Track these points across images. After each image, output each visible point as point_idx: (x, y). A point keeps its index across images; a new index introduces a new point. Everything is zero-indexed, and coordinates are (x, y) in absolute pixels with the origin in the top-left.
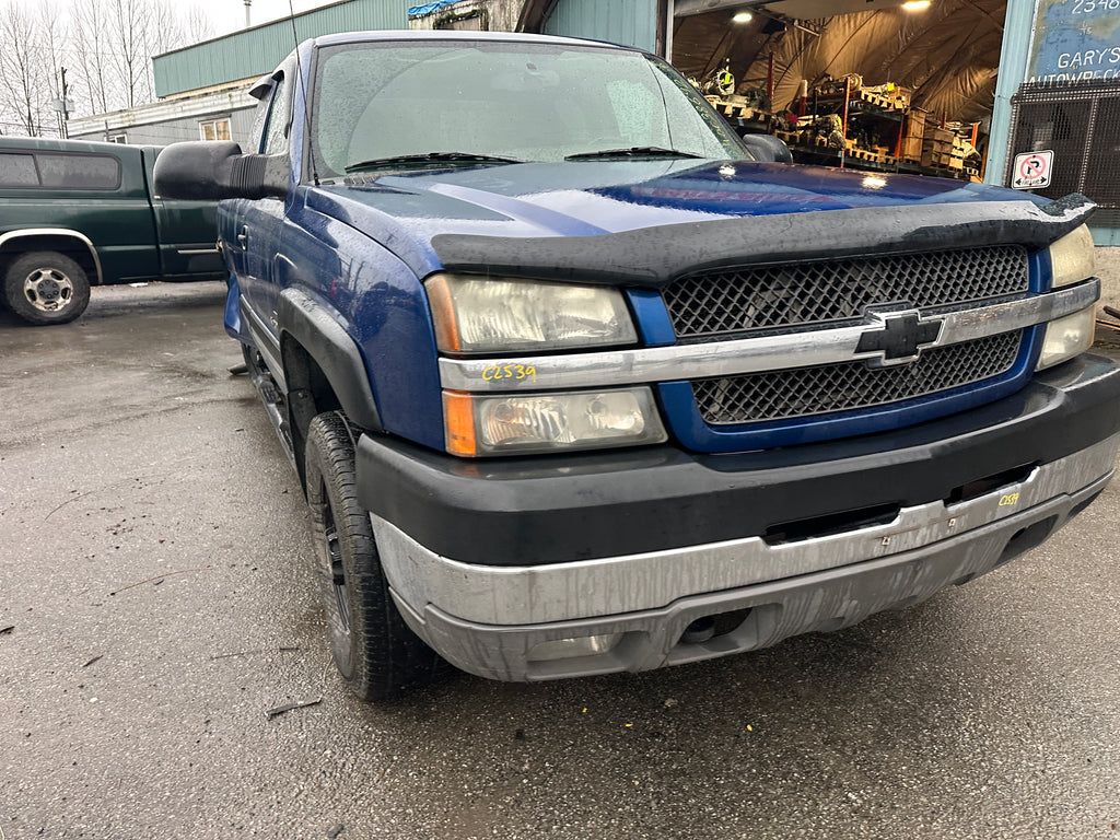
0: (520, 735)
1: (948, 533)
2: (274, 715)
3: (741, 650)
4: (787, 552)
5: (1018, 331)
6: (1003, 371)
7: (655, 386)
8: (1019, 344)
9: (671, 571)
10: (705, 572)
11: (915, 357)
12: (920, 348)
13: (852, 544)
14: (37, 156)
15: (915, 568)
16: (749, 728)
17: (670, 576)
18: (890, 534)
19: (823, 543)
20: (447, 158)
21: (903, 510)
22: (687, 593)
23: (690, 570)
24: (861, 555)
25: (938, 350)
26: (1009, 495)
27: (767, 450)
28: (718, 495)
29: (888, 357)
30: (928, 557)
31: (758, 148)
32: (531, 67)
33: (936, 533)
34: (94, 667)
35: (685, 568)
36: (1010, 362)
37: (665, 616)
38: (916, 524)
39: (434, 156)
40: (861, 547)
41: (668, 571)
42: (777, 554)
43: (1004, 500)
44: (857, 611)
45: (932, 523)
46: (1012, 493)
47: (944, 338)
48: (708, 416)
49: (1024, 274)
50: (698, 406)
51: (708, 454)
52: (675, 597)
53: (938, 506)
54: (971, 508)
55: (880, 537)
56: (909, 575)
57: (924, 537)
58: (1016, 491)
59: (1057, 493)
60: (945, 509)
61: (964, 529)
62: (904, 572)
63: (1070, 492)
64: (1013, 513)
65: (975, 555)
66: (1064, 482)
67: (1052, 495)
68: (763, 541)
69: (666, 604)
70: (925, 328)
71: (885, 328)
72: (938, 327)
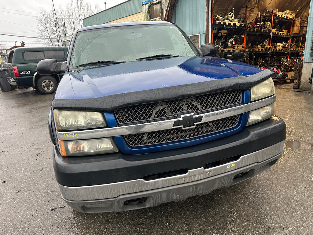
0: (108, 221)
1: (208, 176)
2: (52, 210)
3: (146, 207)
4: (151, 182)
5: (238, 115)
6: (233, 127)
7: (112, 137)
8: (239, 118)
9: (116, 188)
10: (127, 188)
11: (194, 127)
12: (195, 124)
13: (173, 180)
14: (44, 52)
15: (196, 187)
16: (167, 224)
17: (116, 189)
18: (185, 177)
19: (163, 180)
20: (102, 62)
21: (189, 170)
22: (122, 194)
23: (122, 188)
24: (177, 183)
25: (202, 124)
26: (231, 165)
27: (149, 153)
28: (127, 168)
29: (184, 127)
30: (200, 184)
31: (205, 48)
32: (133, 33)
33: (202, 176)
34: (19, 193)
35: (120, 187)
36: (236, 124)
37: (116, 200)
38: (194, 174)
39: (99, 62)
40: (176, 181)
41: (115, 189)
42: (149, 183)
43: (229, 166)
44: (181, 197)
45: (200, 174)
46: (232, 164)
47: (204, 121)
48: (131, 144)
49: (240, 98)
50: (128, 142)
51: (131, 155)
52: (119, 195)
53: (202, 169)
54: (215, 169)
55: (182, 178)
56: (194, 188)
57: (198, 178)
58: (233, 164)
59: (253, 163)
60: (205, 170)
61: (214, 175)
62: (192, 187)
63: (259, 162)
64: (234, 169)
65: (221, 182)
66: (255, 159)
67: (250, 163)
68: (144, 180)
69: (117, 196)
70: (196, 118)
71: (182, 119)
72: (201, 118)
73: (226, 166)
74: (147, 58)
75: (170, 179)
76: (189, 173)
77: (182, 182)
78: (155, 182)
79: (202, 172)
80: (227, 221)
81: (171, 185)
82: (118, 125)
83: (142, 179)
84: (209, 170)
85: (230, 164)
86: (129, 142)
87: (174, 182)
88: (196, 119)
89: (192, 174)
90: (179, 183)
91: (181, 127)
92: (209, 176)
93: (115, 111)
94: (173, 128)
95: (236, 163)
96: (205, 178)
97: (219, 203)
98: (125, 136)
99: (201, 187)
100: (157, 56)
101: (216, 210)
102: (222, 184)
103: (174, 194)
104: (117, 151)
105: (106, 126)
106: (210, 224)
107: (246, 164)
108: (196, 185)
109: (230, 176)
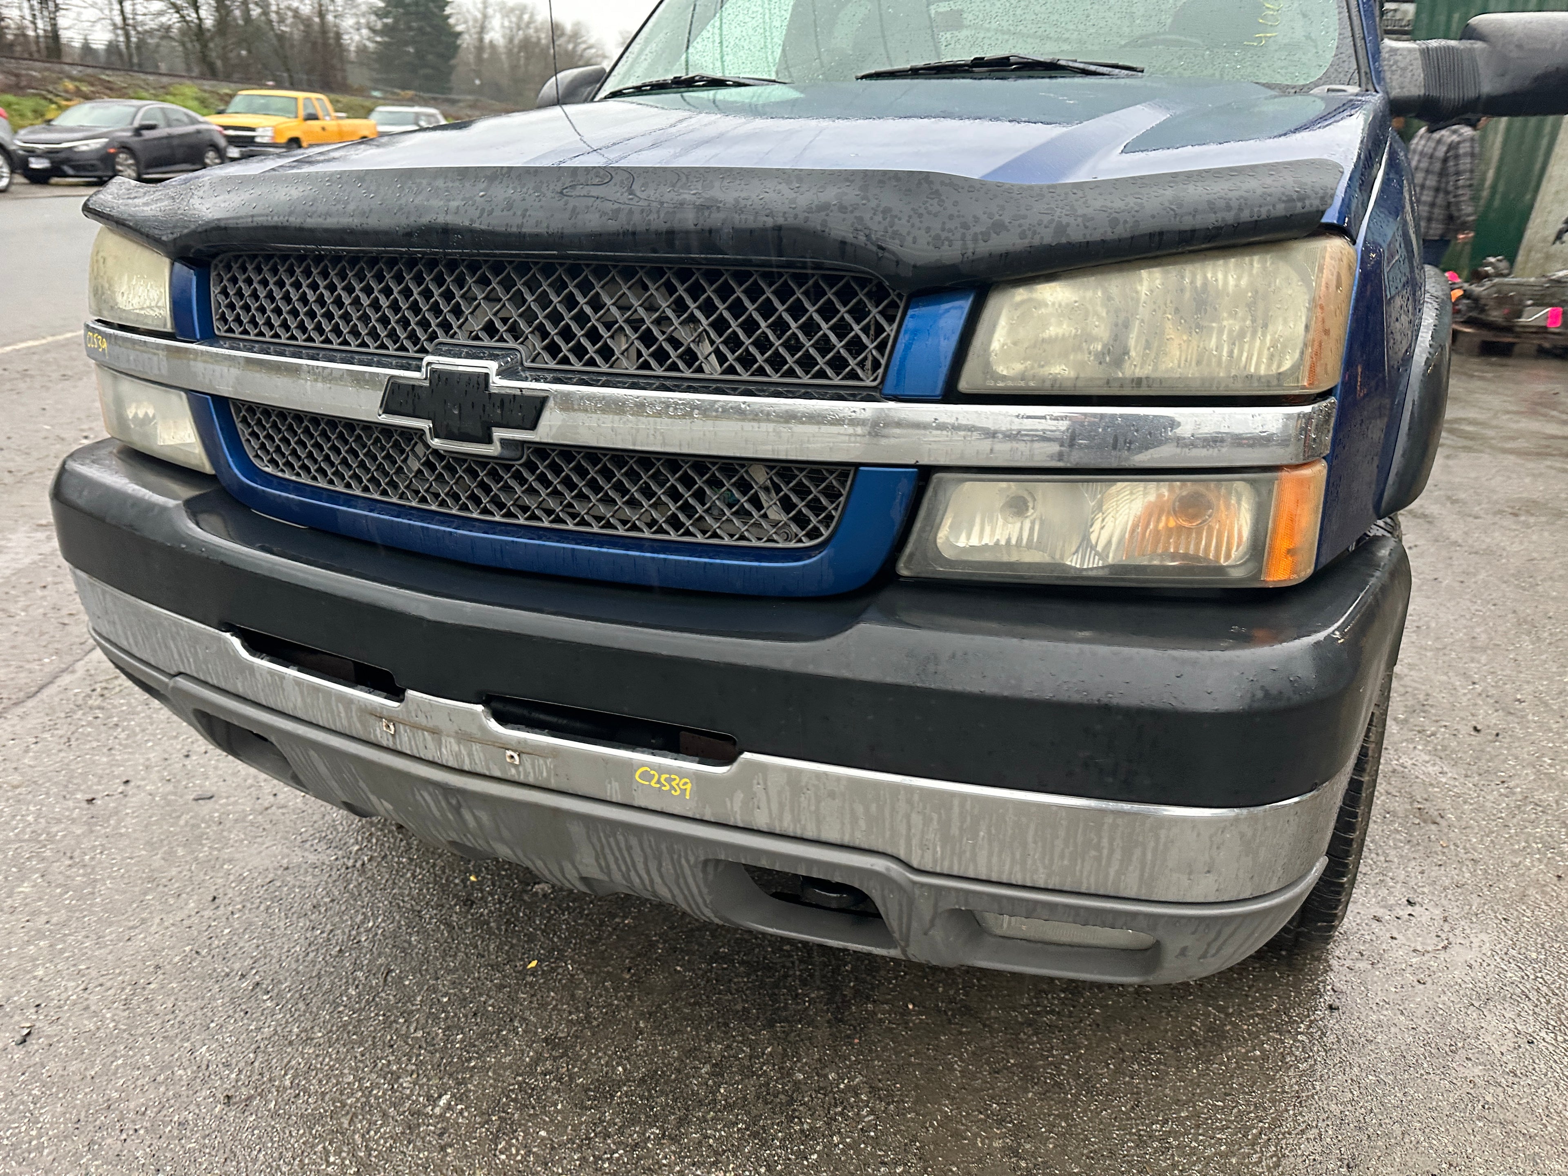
1: (514, 774)
4: (260, 670)
10: (188, 651)
12: (499, 434)
13: (342, 706)
15: (448, 802)
18: (391, 717)
19: (303, 683)
21: (410, 692)
22: (182, 669)
23: (173, 640)
24: (358, 728)
26: (664, 773)
27: (311, 528)
29: (437, 434)
30: (463, 793)
33: (480, 758)
35: (170, 635)
38: (436, 723)
42: (251, 668)
43: (646, 776)
45: (464, 737)
46: (669, 770)
47: (550, 428)
48: (257, 456)
49: (881, 347)
50: (243, 440)
52: (174, 668)
53: (478, 714)
54: (555, 752)
55: (378, 713)
56: (444, 805)
57: (457, 755)
58: (682, 774)
59: (846, 840)
60: (493, 725)
61: (553, 784)
62: (430, 794)
63: (915, 864)
64: (690, 815)
65: (607, 851)
66: (862, 824)
67: (825, 836)
68: (236, 642)
69: (172, 672)
70: (506, 401)
71: (426, 384)
72: (539, 404)
73: (630, 766)
74: (915, 73)
75: (328, 693)
76: (408, 710)
77: (381, 732)
78: (272, 673)
79: (474, 730)
80: (755, 1135)
82: (209, 337)
83: (228, 635)
84: (520, 741)
85: (661, 770)
86: (248, 440)
87: (348, 721)
88: (502, 402)
89: (423, 719)
90: (372, 738)
91: (421, 432)
92: (522, 779)
93: (214, 266)
94: (385, 419)
96: (497, 773)
97: (848, 1037)
98: (235, 405)
99: (477, 813)
100: (979, 62)
101: (785, 1054)
102: (624, 868)
103: (362, 784)
104: (208, 469)
105: (169, 328)
106: (662, 1092)
107: (787, 825)
108: (447, 790)
109: (663, 847)
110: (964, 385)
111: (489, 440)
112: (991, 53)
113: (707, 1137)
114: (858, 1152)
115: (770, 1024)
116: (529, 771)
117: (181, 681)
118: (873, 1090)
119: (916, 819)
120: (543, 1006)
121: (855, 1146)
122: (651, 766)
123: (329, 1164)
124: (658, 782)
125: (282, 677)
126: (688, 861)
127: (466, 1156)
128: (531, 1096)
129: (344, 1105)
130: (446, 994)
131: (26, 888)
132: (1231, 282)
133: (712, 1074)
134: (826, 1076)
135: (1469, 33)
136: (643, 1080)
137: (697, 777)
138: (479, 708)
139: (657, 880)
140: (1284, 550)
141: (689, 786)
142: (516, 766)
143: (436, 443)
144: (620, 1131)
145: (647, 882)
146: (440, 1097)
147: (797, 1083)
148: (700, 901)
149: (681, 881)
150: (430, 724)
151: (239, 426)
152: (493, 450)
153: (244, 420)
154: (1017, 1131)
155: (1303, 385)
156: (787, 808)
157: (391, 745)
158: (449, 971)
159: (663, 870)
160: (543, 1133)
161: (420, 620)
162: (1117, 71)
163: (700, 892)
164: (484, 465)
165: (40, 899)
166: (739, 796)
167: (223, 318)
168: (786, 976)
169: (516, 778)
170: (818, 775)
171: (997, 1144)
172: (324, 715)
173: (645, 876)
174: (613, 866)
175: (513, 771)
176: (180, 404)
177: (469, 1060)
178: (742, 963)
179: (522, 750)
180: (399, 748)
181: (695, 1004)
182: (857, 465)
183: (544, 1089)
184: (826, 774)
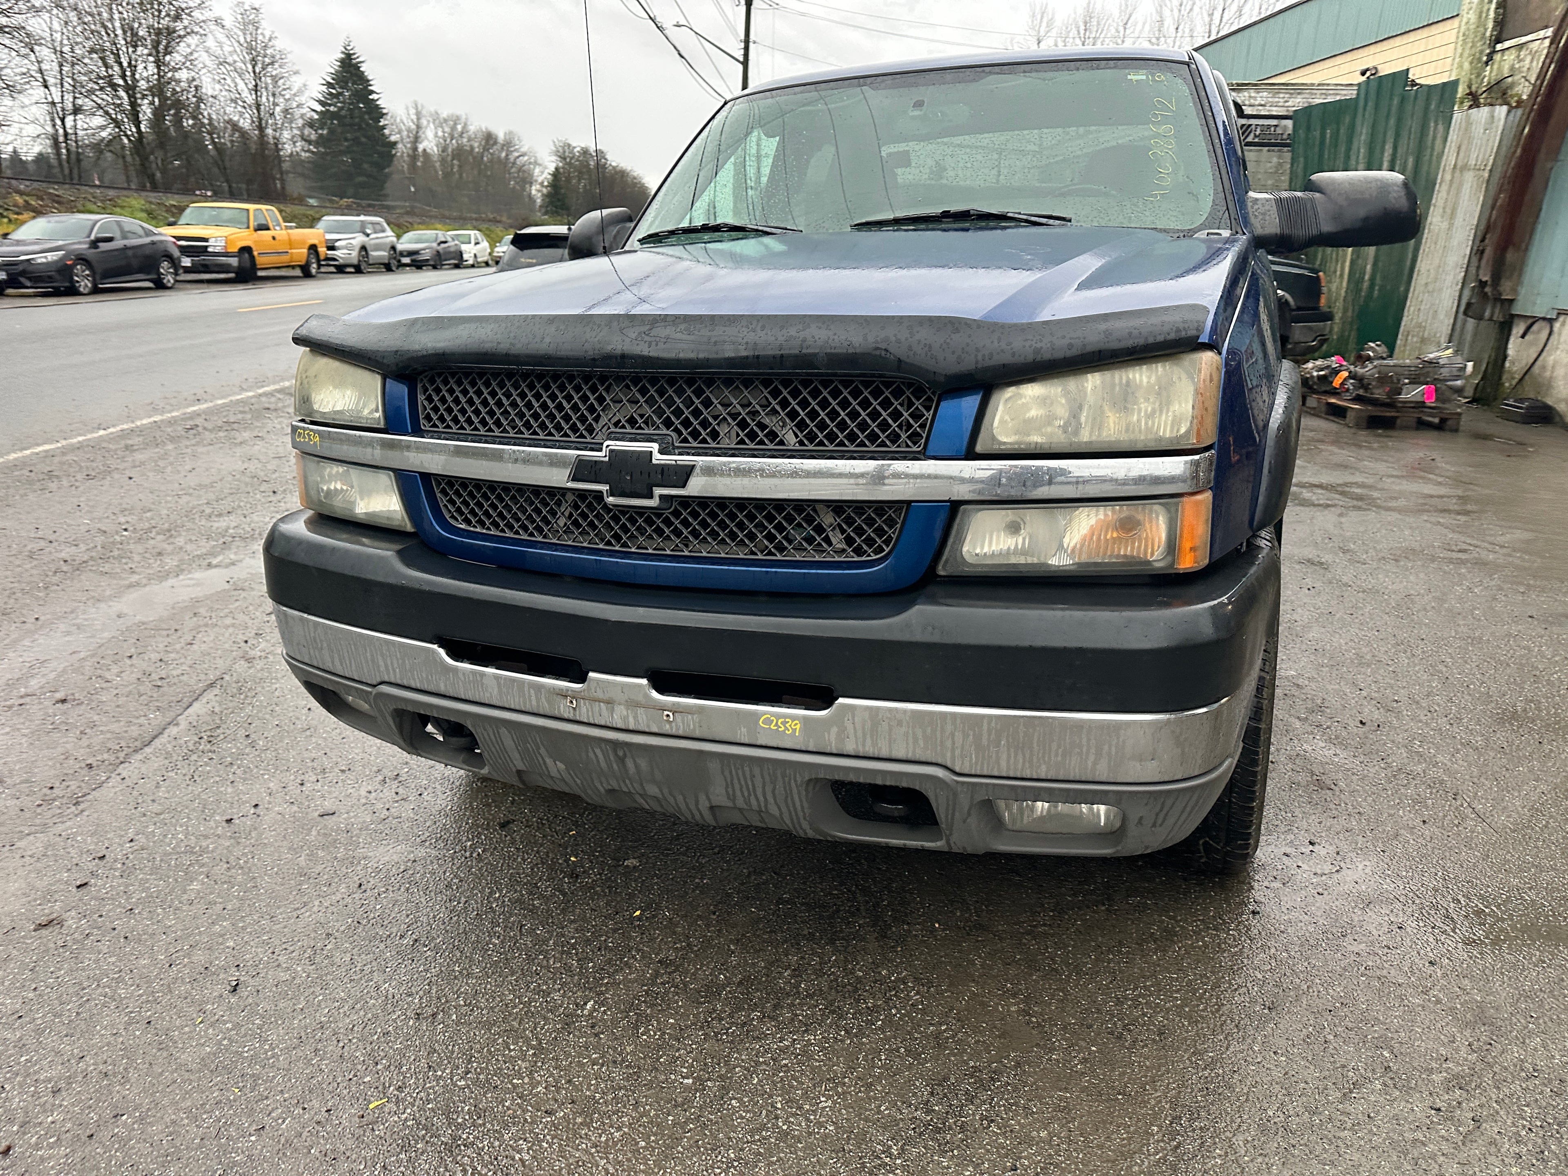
0: (503, 826)
1: (668, 729)
7: (395, 472)
8: (898, 526)
9: (369, 651)
10: (395, 663)
12: (658, 491)
13: (533, 692)
16: (638, 913)
17: (369, 655)
18: (575, 696)
19: (503, 678)
21: (591, 675)
22: (387, 679)
23: (383, 655)
24: (547, 708)
26: (781, 719)
27: (500, 567)
28: (394, 587)
29: (612, 493)
30: (629, 745)
33: (643, 719)
35: (379, 652)
36: (880, 549)
37: (374, 694)
38: (606, 695)
40: (543, 699)
41: (365, 650)
42: (455, 670)
43: (768, 721)
44: (579, 782)
45: (633, 705)
46: (784, 717)
47: (696, 486)
48: (453, 517)
49: (922, 426)
50: (442, 505)
51: (445, 555)
52: (379, 680)
53: (640, 686)
54: (701, 708)
55: (563, 694)
56: (612, 758)
57: (625, 719)
58: (793, 718)
59: (910, 756)
60: (655, 694)
61: (697, 734)
62: (602, 751)
63: (957, 769)
64: (798, 747)
65: (736, 781)
66: (921, 743)
67: (896, 754)
68: (442, 652)
69: (375, 683)
70: (663, 469)
71: (607, 459)
72: (687, 471)
73: (756, 716)
74: (897, 222)
75: (523, 682)
76: (589, 688)
77: (564, 708)
78: (474, 672)
79: (640, 698)
80: (833, 1012)
81: (528, 708)
82: (417, 431)
83: (435, 647)
84: (674, 704)
85: (778, 716)
86: (445, 506)
87: (538, 702)
89: (600, 695)
90: (556, 713)
91: (601, 493)
92: (674, 732)
93: (422, 380)
94: (570, 485)
95: (805, 719)
96: (655, 729)
97: (893, 947)
98: (436, 480)
99: (639, 761)
100: (946, 214)
101: (846, 961)
102: (746, 794)
103: (543, 751)
104: (409, 528)
105: (382, 425)
106: (758, 990)
107: (870, 750)
108: (615, 744)
109: (779, 773)
110: (979, 448)
111: (650, 496)
112: (954, 208)
113: (797, 1015)
114: (912, 1019)
115: (832, 942)
116: (680, 725)
117: (385, 689)
118: (916, 979)
119: (958, 736)
120: (652, 940)
121: (908, 1014)
122: (772, 714)
123: (510, 1050)
124: (776, 724)
125: (483, 674)
126: (795, 781)
127: (616, 1039)
128: (657, 998)
129: (510, 1014)
130: (573, 938)
131: (195, 886)
132: (1145, 380)
133: (792, 976)
134: (880, 973)
135: (1310, 186)
136: (740, 983)
137: (805, 720)
138: (644, 681)
139: (771, 800)
140: (1188, 549)
141: (798, 727)
142: (670, 722)
143: (611, 500)
144: (731, 1016)
145: (763, 805)
146: (585, 1004)
147: (858, 978)
148: (801, 814)
149: (789, 799)
150: (606, 697)
151: (439, 495)
152: (653, 503)
153: (444, 492)
154: (1027, 1000)
155: (1193, 442)
156: (868, 736)
157: (571, 716)
158: (572, 922)
159: (777, 792)
160: (671, 1021)
161: (606, 621)
162: (1051, 222)
163: (802, 807)
164: (641, 515)
165: (211, 893)
166: (834, 730)
167: (428, 418)
168: (838, 911)
169: (670, 732)
170: (890, 710)
171: (1013, 1009)
172: (517, 700)
173: (761, 799)
174: (738, 793)
175: (668, 726)
176: (386, 480)
177: (603, 979)
178: (802, 904)
179: (676, 710)
180: (578, 718)
181: (771, 932)
182: (909, 502)
183: (667, 993)
184: (896, 709)
